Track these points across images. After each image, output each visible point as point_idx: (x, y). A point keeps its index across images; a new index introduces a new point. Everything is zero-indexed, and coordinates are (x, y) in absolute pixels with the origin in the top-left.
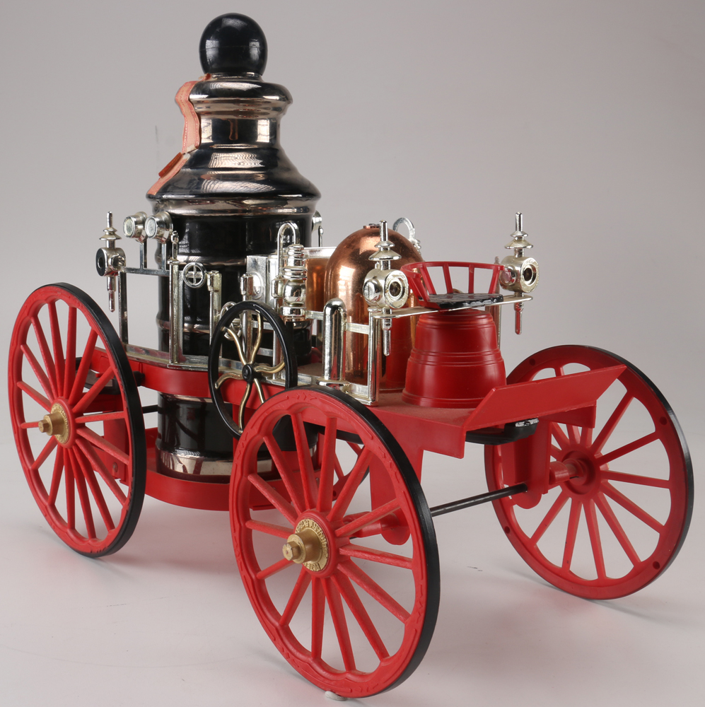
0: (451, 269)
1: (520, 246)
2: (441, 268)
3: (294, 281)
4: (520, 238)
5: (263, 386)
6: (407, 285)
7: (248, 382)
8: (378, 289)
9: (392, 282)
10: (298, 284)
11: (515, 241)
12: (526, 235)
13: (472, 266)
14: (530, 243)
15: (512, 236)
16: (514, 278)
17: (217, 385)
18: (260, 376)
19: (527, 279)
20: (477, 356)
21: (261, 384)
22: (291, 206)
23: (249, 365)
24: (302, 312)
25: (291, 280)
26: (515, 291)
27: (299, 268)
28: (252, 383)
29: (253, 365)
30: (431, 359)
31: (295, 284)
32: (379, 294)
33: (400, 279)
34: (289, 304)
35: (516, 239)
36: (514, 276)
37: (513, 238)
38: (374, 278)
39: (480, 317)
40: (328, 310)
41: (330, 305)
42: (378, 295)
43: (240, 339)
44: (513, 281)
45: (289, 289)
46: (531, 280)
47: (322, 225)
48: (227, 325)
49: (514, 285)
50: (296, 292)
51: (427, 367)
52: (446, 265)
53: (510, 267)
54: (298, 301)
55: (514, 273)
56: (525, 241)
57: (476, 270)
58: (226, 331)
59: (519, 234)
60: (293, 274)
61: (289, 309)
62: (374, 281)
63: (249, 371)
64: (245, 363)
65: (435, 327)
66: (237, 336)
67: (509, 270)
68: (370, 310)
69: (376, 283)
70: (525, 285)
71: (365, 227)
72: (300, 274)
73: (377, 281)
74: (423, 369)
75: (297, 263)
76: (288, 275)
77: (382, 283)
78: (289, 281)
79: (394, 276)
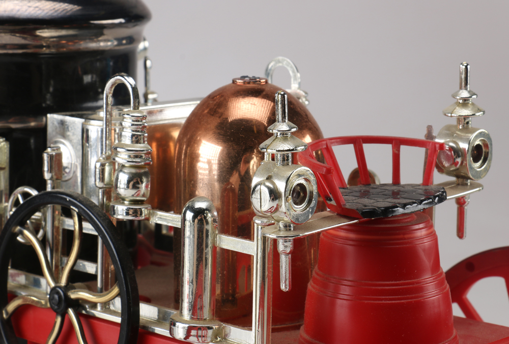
0: (366, 147)
1: (465, 112)
2: (351, 146)
3: (132, 167)
4: (465, 100)
5: (82, 319)
6: (315, 189)
7: (57, 313)
8: (274, 194)
9: (295, 184)
10: (138, 171)
11: (458, 104)
12: (474, 97)
13: (397, 143)
14: (481, 108)
15: (454, 96)
16: (459, 160)
17: (7, 313)
18: (78, 305)
19: (476, 160)
20: (415, 285)
21: (79, 315)
22: (110, 38)
23: (60, 287)
24: (145, 212)
25: (127, 165)
26: (458, 176)
27: (139, 147)
28: (64, 315)
29: (68, 288)
30: (346, 291)
31: (133, 171)
32: (276, 202)
33: (306, 180)
34: (124, 199)
35: (461, 101)
36: (459, 156)
37: (456, 101)
38: (269, 178)
39: (417, 227)
40: (189, 215)
41: (192, 209)
42: (275, 204)
43: (43, 242)
44: (456, 164)
45: (123, 178)
46: (481, 162)
47: (148, 54)
48: (23, 224)
49: (458, 169)
50: (134, 182)
51: (339, 302)
52: (358, 142)
53: (452, 144)
54: (138, 196)
55: (457, 152)
56: (473, 104)
57: (404, 149)
58: (21, 233)
59: (464, 94)
60: (130, 156)
61: (125, 208)
62: (268, 184)
63: (60, 297)
64: (53, 285)
65: (351, 243)
66: (37, 239)
67: (451, 148)
68: (257, 221)
69: (271, 186)
70: (472, 168)
71: (234, 82)
72: (141, 157)
73: (273, 184)
74: (333, 304)
75: (136, 139)
76: (122, 158)
77: (281, 186)
78: (123, 166)
79: (299, 175)
